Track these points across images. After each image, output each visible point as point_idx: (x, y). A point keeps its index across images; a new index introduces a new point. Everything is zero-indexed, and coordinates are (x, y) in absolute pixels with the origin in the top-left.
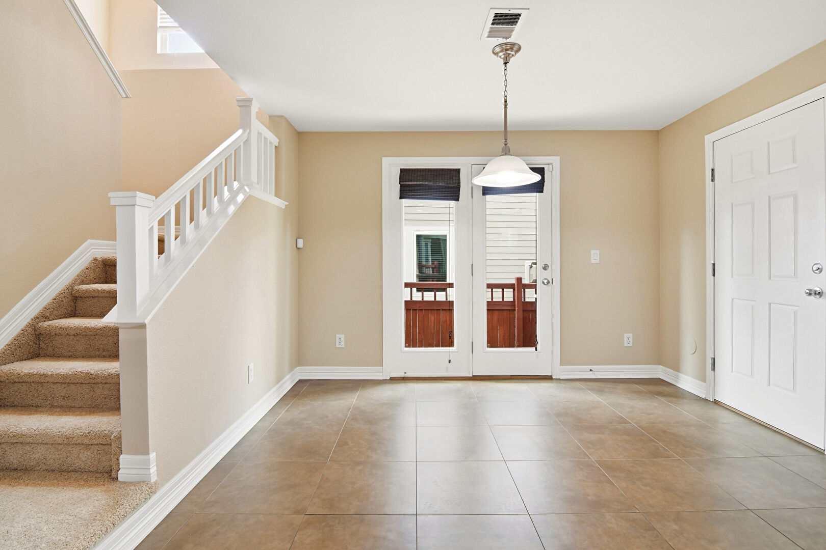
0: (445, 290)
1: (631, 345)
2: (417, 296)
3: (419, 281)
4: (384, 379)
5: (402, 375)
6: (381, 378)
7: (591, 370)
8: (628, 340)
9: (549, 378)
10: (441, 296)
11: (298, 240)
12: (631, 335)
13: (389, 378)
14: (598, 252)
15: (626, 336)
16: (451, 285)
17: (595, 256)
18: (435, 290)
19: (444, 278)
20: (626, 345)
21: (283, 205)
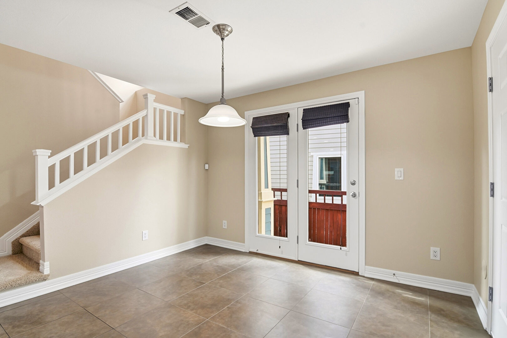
0: (341, 196)
1: (438, 258)
2: (320, 200)
3: (320, 189)
4: (246, 252)
5: (255, 251)
6: (244, 251)
7: (394, 274)
8: (435, 252)
9: (356, 274)
10: (337, 200)
11: (205, 165)
12: (438, 249)
13: (248, 252)
14: (402, 170)
15: (432, 249)
16: (345, 193)
17: (398, 174)
18: (333, 195)
19: (339, 187)
20: (432, 257)
21: (186, 146)
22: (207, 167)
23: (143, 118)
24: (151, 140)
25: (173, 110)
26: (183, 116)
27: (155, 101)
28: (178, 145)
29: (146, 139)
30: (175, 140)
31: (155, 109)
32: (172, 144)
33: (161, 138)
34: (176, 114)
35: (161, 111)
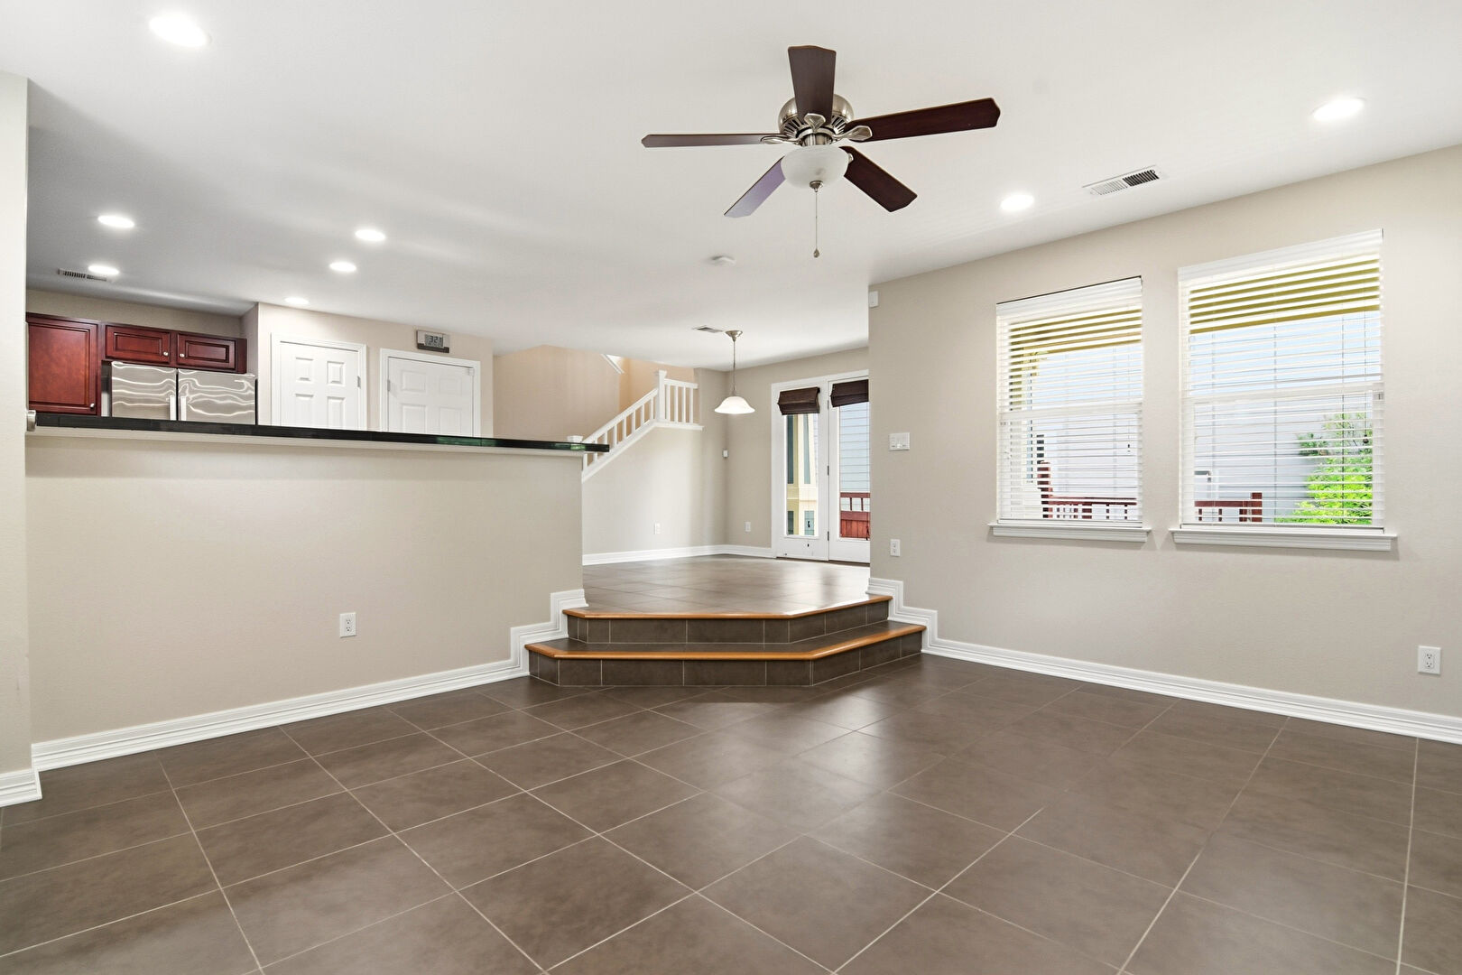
11: (724, 451)
21: (700, 428)
22: (725, 454)
23: (654, 398)
24: (663, 422)
25: (684, 385)
26: (696, 391)
27: (667, 377)
28: (692, 427)
29: (658, 421)
30: (688, 421)
31: (666, 386)
32: (684, 426)
33: (672, 419)
34: (688, 390)
35: (673, 388)
